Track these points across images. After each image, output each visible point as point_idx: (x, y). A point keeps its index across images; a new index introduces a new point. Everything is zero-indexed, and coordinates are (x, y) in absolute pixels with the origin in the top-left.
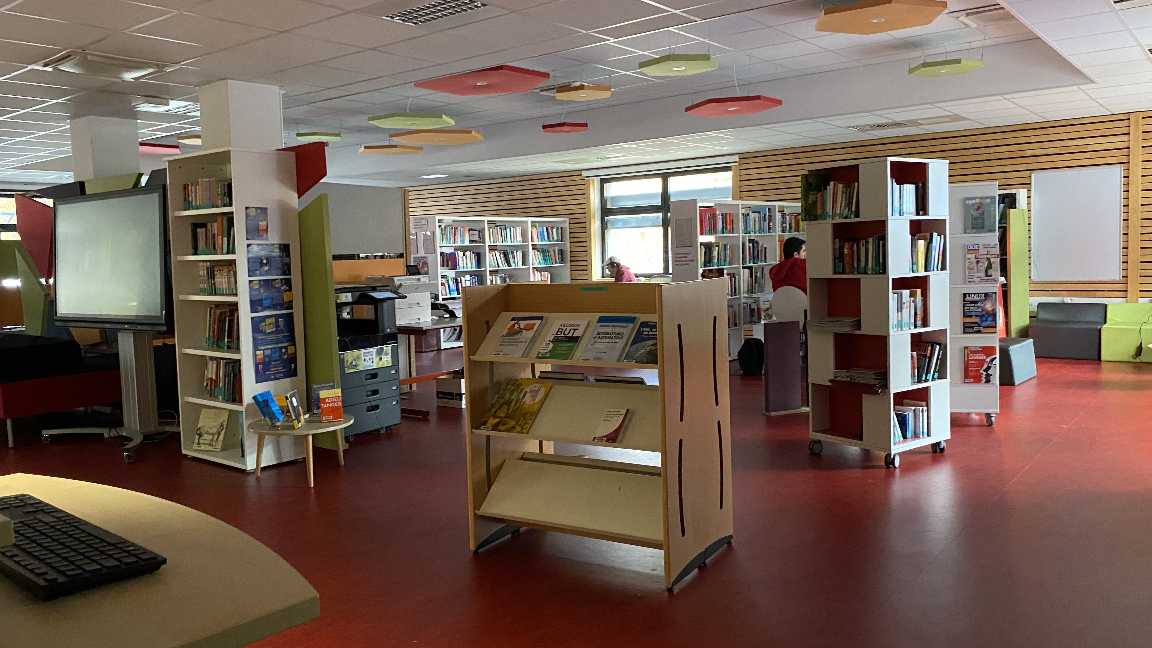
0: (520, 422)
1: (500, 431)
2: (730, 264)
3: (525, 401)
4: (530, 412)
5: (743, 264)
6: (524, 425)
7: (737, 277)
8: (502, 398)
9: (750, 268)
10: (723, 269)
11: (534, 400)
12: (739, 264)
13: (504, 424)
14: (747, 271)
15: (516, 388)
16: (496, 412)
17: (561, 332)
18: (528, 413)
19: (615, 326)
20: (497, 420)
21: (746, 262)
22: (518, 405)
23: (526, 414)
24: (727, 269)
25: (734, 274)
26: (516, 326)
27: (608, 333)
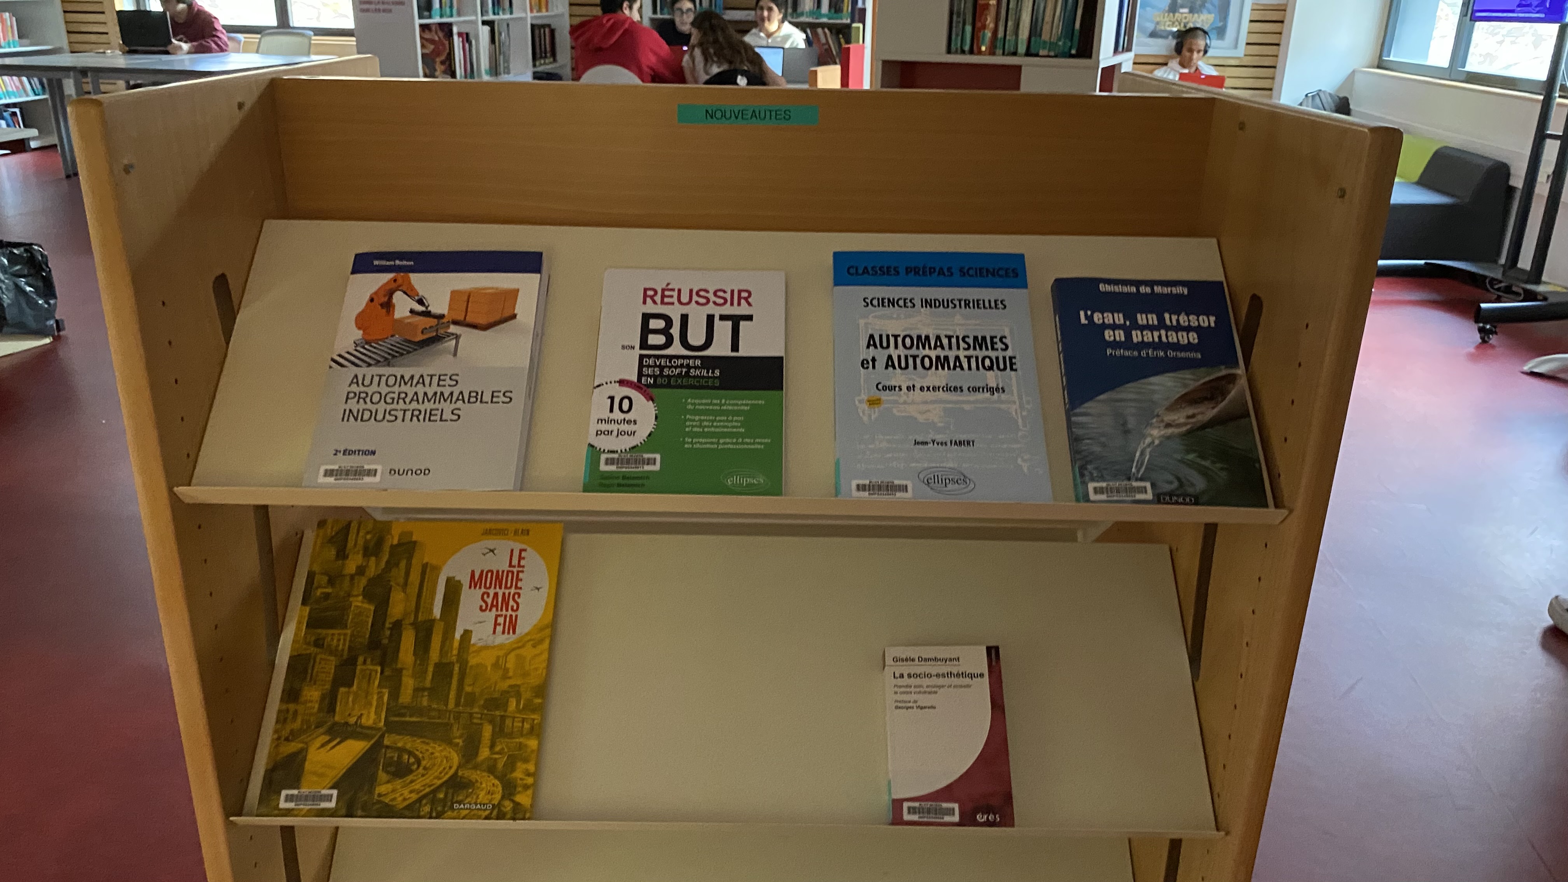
0: (484, 753)
1: (387, 811)
2: (459, 14)
3: (467, 634)
4: (516, 691)
5: (482, 15)
6: (511, 764)
7: (474, 42)
8: (337, 622)
9: (490, 23)
10: (450, 25)
11: (512, 625)
12: (476, 15)
13: (400, 771)
14: (487, 29)
15: (391, 564)
16: (330, 703)
17: (666, 332)
18: (505, 693)
19: (945, 304)
20: (354, 748)
21: (487, 12)
22: (434, 655)
23: (496, 703)
24: (457, 23)
25: (467, 34)
26: (403, 305)
27: (923, 341)
